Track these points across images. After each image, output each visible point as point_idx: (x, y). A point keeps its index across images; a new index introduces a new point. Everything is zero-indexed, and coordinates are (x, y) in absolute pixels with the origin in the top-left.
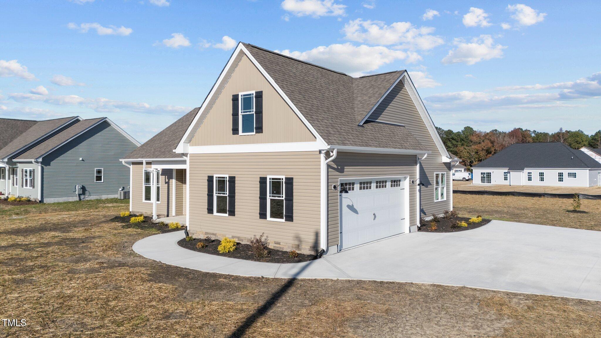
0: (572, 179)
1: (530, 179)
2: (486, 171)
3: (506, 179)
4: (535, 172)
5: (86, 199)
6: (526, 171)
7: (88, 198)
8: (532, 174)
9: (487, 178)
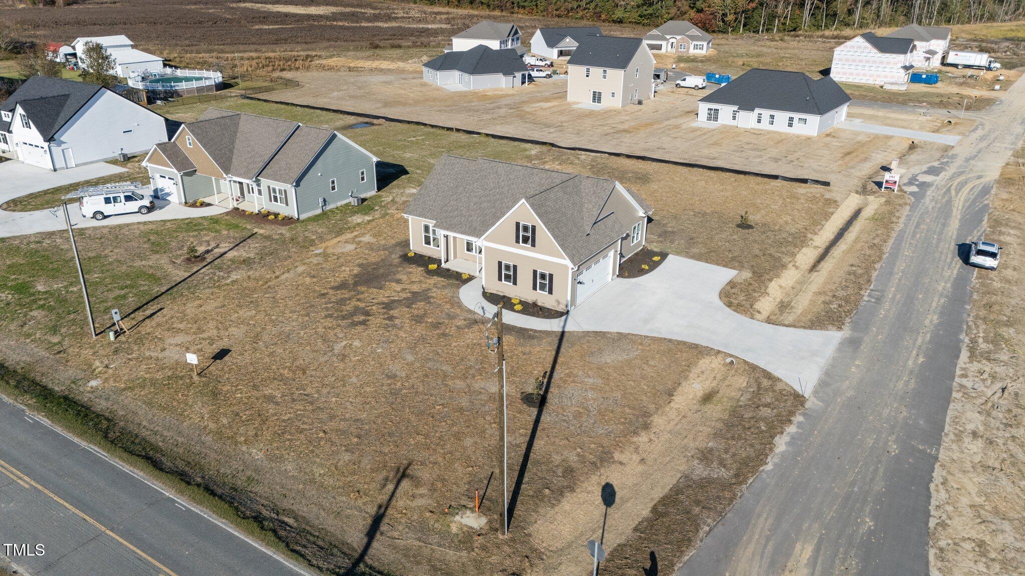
0: (802, 125)
1: (759, 121)
2: (714, 106)
3: (734, 118)
4: (766, 113)
5: (328, 209)
6: (757, 111)
7: (328, 208)
8: (762, 116)
9: (713, 115)
